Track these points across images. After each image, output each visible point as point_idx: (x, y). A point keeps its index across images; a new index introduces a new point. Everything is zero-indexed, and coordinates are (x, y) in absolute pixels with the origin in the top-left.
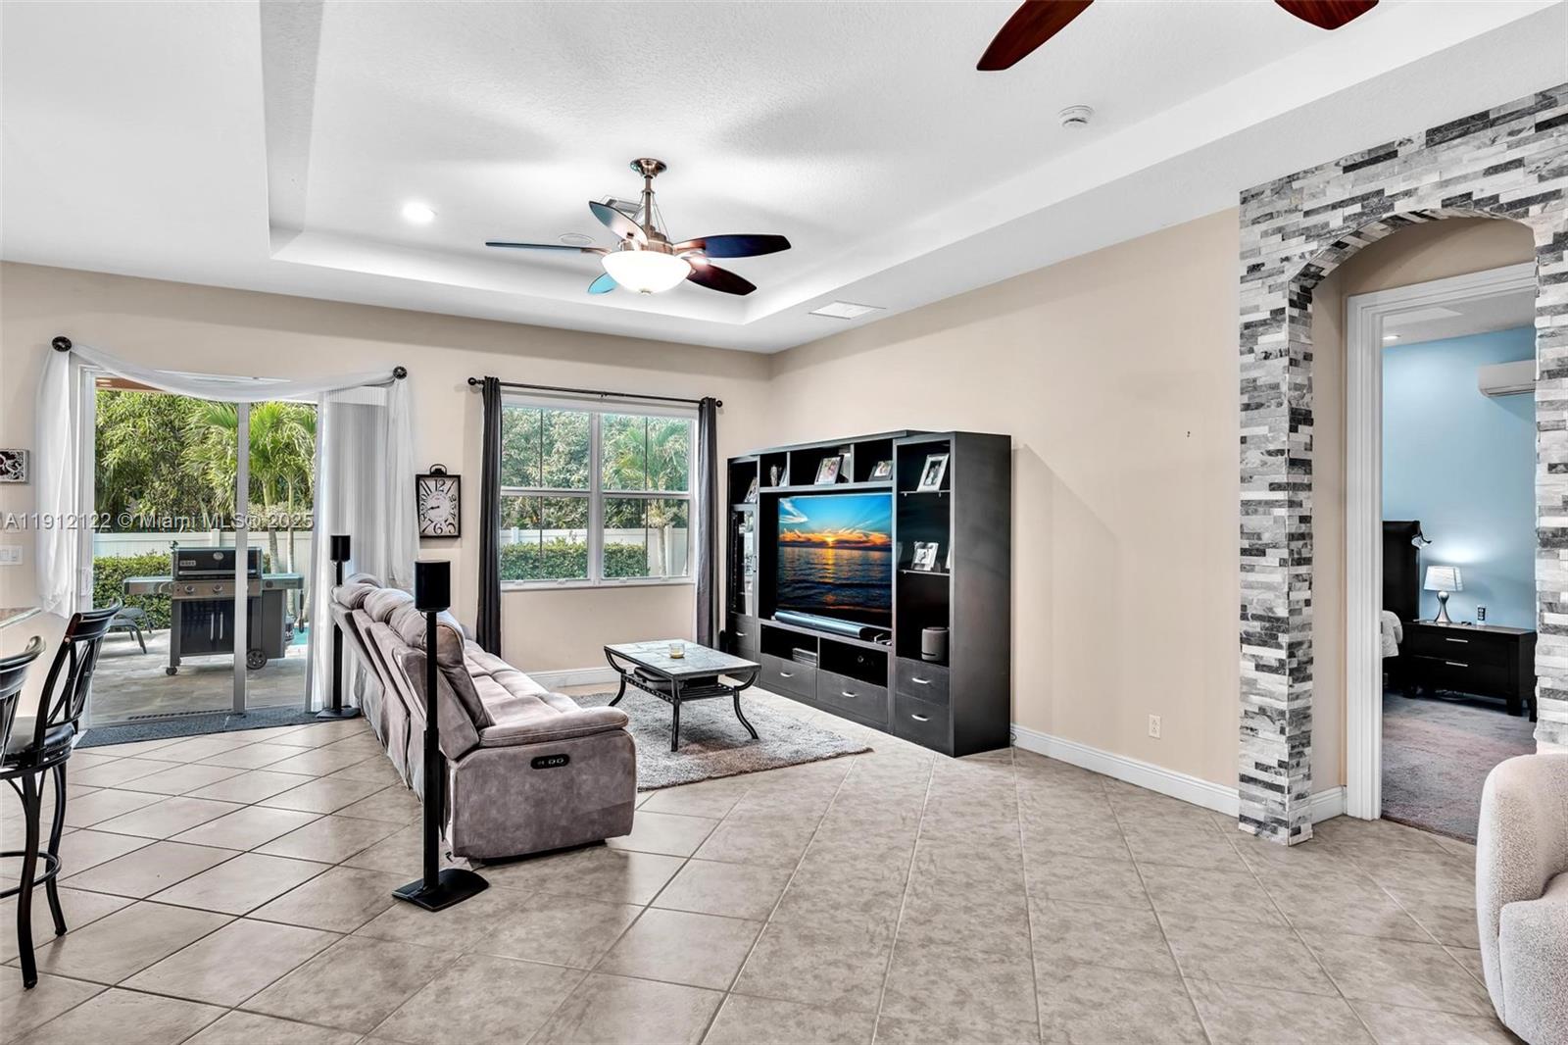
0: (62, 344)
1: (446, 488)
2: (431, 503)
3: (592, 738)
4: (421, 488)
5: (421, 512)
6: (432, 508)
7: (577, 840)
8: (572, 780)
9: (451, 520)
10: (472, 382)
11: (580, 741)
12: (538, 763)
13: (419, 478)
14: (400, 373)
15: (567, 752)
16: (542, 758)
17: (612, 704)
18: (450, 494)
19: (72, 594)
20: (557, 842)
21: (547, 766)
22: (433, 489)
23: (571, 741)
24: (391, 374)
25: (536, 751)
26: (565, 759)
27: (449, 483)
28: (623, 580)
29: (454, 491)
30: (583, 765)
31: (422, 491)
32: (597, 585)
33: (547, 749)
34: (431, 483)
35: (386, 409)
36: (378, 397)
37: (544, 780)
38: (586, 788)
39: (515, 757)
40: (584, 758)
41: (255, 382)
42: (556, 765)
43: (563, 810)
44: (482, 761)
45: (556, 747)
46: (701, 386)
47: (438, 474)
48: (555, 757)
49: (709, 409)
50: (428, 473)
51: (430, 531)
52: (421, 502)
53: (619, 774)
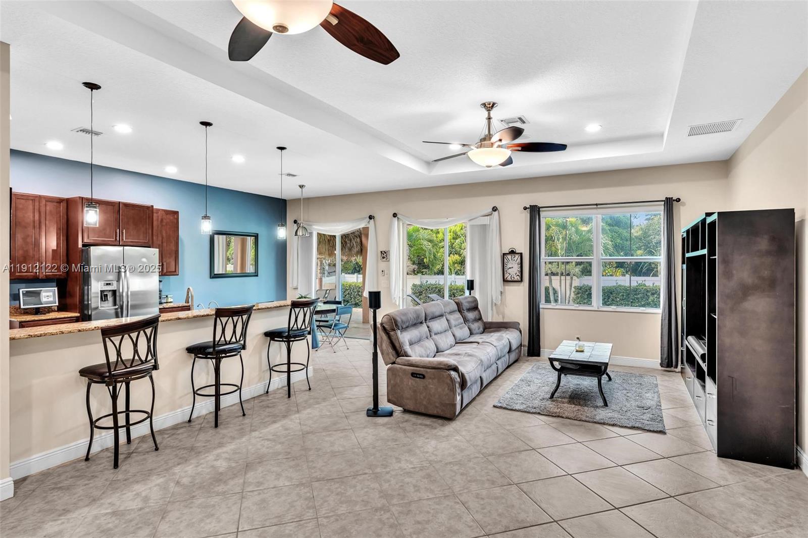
0: (395, 215)
1: (516, 259)
2: (509, 266)
3: (433, 370)
4: (505, 259)
5: (505, 270)
6: (510, 268)
7: (430, 412)
8: (426, 386)
9: (518, 274)
10: (525, 208)
11: (429, 370)
12: (414, 375)
13: (504, 254)
14: (495, 209)
15: (424, 373)
16: (415, 374)
17: (434, 357)
18: (517, 262)
19: (399, 297)
20: (423, 410)
21: (416, 377)
22: (510, 260)
23: (425, 369)
24: (491, 210)
25: (413, 370)
26: (424, 377)
27: (517, 256)
28: (613, 308)
29: (519, 260)
30: (430, 381)
31: (505, 261)
32: (597, 309)
33: (416, 370)
34: (509, 257)
35: (489, 225)
36: (486, 221)
37: (416, 382)
38: (433, 391)
39: (405, 370)
40: (430, 378)
41: (447, 220)
42: (420, 378)
43: (425, 398)
44: (394, 368)
45: (420, 370)
46: (662, 191)
47: (512, 252)
48: (420, 374)
49: (670, 204)
50: (508, 252)
51: (509, 279)
52: (505, 265)
53: (446, 389)
